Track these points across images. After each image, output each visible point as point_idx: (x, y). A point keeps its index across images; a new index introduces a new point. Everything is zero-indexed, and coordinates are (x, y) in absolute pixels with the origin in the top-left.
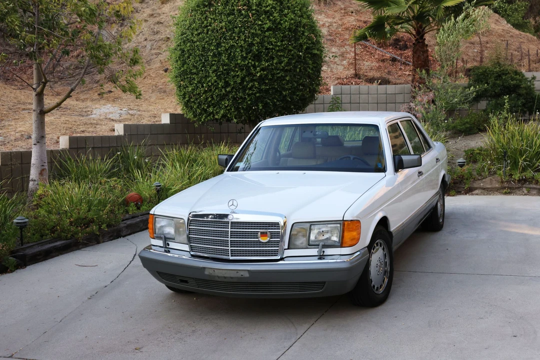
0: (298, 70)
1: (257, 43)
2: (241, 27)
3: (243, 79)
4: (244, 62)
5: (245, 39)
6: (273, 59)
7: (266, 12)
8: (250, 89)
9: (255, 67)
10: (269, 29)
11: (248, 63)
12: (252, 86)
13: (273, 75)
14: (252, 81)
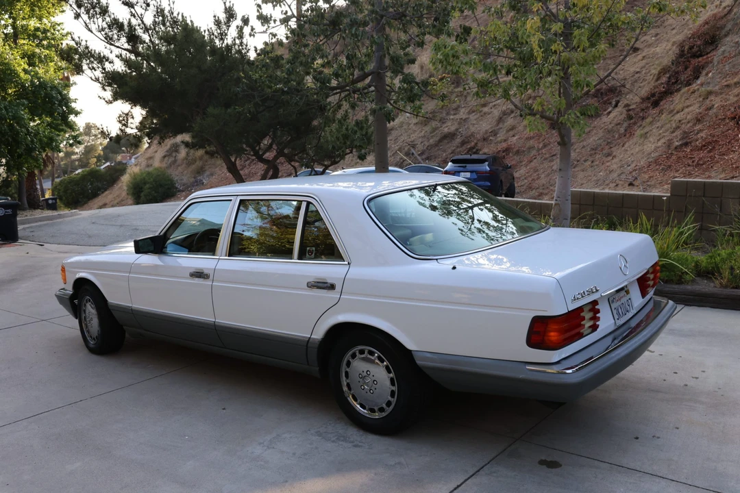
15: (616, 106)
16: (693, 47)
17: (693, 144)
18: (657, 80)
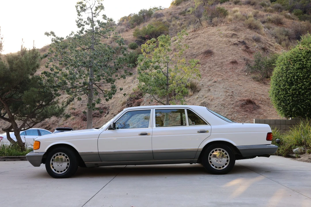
1: (292, 77)
2: (286, 70)
3: (284, 96)
5: (286, 76)
6: (300, 83)
7: (300, 60)
8: (288, 100)
9: (289, 89)
10: (299, 69)
11: (286, 87)
12: (289, 98)
13: (299, 92)
14: (289, 96)
15: (108, 113)
16: (135, 96)
18: (122, 106)
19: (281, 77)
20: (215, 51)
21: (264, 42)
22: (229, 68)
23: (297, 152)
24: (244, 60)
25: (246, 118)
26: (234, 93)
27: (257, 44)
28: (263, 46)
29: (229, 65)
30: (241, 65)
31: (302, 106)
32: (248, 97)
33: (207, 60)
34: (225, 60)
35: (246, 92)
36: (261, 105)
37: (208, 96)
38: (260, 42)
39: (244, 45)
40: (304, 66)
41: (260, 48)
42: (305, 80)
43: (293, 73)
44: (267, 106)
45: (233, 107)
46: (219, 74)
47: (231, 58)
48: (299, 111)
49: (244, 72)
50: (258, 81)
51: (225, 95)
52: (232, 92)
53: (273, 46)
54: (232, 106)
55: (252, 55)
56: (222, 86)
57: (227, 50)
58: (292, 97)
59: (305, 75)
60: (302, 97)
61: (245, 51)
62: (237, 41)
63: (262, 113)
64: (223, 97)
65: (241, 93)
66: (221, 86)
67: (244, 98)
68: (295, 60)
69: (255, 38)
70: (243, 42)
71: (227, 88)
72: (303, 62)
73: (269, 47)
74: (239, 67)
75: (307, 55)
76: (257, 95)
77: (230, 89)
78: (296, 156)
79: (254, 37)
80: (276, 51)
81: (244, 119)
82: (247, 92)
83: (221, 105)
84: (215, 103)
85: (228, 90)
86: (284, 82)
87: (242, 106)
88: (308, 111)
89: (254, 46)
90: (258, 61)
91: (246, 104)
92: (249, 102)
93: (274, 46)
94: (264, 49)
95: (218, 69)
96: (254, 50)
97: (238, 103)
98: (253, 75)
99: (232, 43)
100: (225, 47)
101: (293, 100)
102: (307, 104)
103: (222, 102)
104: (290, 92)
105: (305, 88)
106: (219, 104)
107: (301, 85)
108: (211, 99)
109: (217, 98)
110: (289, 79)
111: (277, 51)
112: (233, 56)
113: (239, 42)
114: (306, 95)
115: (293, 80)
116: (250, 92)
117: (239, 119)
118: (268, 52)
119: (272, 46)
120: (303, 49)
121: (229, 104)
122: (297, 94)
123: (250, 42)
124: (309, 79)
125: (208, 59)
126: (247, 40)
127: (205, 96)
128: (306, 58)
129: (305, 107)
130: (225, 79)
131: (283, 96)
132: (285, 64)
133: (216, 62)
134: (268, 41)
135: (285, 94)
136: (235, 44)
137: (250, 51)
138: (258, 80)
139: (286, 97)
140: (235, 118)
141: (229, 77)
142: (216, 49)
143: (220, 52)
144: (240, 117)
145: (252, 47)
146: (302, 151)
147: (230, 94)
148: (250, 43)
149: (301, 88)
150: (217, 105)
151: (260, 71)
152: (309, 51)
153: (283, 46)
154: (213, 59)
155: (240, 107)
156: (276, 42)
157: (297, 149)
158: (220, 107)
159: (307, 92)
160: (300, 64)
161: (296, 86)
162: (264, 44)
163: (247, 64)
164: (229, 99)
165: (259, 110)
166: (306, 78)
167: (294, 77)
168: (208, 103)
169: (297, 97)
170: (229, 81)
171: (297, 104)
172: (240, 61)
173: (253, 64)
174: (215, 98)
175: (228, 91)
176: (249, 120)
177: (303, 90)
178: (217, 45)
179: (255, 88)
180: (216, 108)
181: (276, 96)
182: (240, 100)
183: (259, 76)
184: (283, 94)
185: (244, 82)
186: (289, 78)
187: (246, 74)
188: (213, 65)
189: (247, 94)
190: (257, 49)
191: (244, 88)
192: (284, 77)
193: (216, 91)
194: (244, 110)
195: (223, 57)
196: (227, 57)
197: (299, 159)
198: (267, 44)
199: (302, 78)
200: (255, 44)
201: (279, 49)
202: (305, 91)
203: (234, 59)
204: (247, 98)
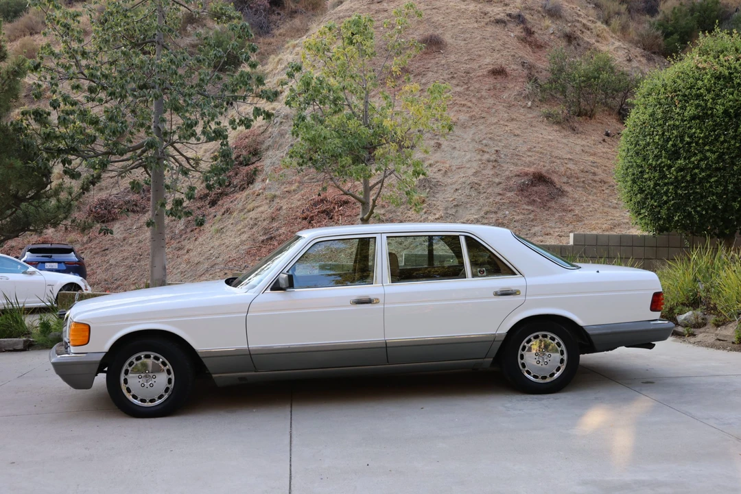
0: (735, 168)
1: (676, 137)
2: (662, 118)
3: (655, 184)
4: (657, 160)
5: (663, 134)
6: (695, 154)
7: (698, 96)
8: (666, 193)
9: (670, 167)
10: (693, 118)
11: (662, 162)
12: (668, 190)
13: (694, 177)
14: (665, 184)
16: (240, 156)
17: (278, 238)
19: (649, 135)
20: (447, 38)
21: (570, 18)
22: (487, 87)
23: (688, 321)
24: (523, 66)
25: (532, 221)
26: (502, 156)
27: (553, 22)
28: (568, 30)
29: (486, 79)
30: (515, 79)
31: (699, 209)
32: (535, 166)
33: (429, 63)
34: (475, 65)
35: (529, 154)
36: (566, 188)
37: (437, 162)
38: (561, 17)
39: (522, 26)
40: (707, 113)
41: (558, 34)
42: (707, 148)
43: (681, 129)
44: (581, 189)
45: (501, 192)
46: (463, 103)
47: (489, 61)
48: (688, 222)
49: (524, 97)
50: (558, 123)
51: (480, 160)
52: (497, 151)
53: (591, 29)
54: (498, 190)
55: (540, 53)
56: (471, 136)
57: (478, 38)
58: (676, 186)
59: (710, 134)
60: (698, 187)
61: (523, 40)
62: (503, 15)
63: (570, 208)
64: (475, 165)
65: (517, 155)
66: (469, 135)
67: (527, 169)
68: (686, 96)
69: (549, 6)
70: (519, 16)
71: (484, 142)
72: (706, 101)
73: (583, 32)
74: (510, 86)
75: (715, 83)
76: (558, 161)
77: (491, 143)
78: (686, 332)
79: (546, 4)
80: (598, 44)
81: (528, 223)
82: (534, 153)
83: (469, 187)
84: (454, 180)
85: (486, 145)
86: (656, 148)
87: (522, 189)
88: (711, 221)
89: (547, 28)
90: (558, 70)
91: (533, 184)
92: (540, 179)
93: (594, 30)
94: (569, 38)
95: (458, 89)
96: (546, 38)
97: (512, 183)
98: (545, 109)
99: (492, 19)
100: (474, 28)
101: (676, 193)
102: (708, 206)
103: (472, 178)
104: (672, 174)
105: (708, 167)
106: (464, 183)
107: (698, 158)
108: (444, 169)
109: (459, 168)
110: (671, 143)
111: (601, 43)
112: (496, 55)
113: (509, 15)
114: (708, 185)
115: (681, 145)
116: (541, 153)
117: (516, 224)
118: (578, 45)
119: (588, 30)
120: (704, 69)
121: (491, 184)
122: (687, 181)
123: (535, 17)
124: (718, 144)
125: (432, 61)
126: (528, 12)
127: (430, 162)
128: (714, 91)
129: (704, 213)
130: (478, 116)
131: (651, 184)
132: (660, 104)
133: (452, 70)
134: (579, 16)
135: (659, 179)
136: (498, 22)
137: (536, 41)
138: (559, 120)
139: (659, 185)
140: (506, 222)
141: (487, 112)
142: (449, 32)
143: (462, 43)
144: (517, 218)
145: (540, 32)
146: (700, 321)
147: (492, 158)
148: (535, 20)
149: (697, 167)
150: (460, 186)
151: (562, 97)
152: (721, 73)
153: (614, 31)
154: (443, 62)
155: (518, 193)
156: (599, 18)
157: (687, 315)
158: (467, 192)
159: (710, 176)
160: (697, 106)
161: (687, 161)
162: (569, 25)
163: (531, 78)
164: (489, 171)
165: (564, 200)
166: (712, 143)
167: (682, 138)
168: (438, 181)
169: (686, 188)
170: (489, 122)
171: (686, 203)
172: (512, 68)
173: (543, 78)
174: (454, 168)
175: (486, 149)
176: (540, 227)
177: (702, 170)
178: (453, 23)
179: (552, 141)
180: (457, 194)
181: (634, 182)
182: (518, 173)
183: (560, 112)
184: (654, 177)
185: (524, 125)
186: (669, 139)
187: (530, 104)
188: (446, 77)
189: (533, 158)
190: (552, 37)
191: (524, 142)
192: (657, 137)
193: (455, 148)
194: (527, 199)
195: (469, 57)
196: (480, 56)
197: (692, 339)
198: (577, 24)
199: (701, 141)
200: (548, 22)
201: (605, 39)
202: (708, 173)
203: (499, 62)
204: (532, 170)
